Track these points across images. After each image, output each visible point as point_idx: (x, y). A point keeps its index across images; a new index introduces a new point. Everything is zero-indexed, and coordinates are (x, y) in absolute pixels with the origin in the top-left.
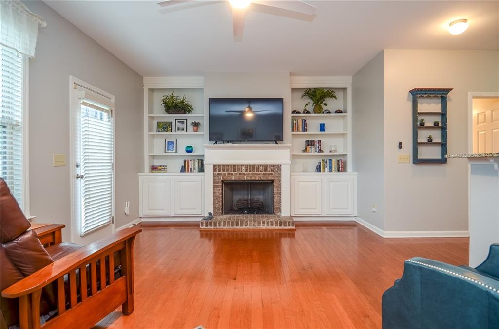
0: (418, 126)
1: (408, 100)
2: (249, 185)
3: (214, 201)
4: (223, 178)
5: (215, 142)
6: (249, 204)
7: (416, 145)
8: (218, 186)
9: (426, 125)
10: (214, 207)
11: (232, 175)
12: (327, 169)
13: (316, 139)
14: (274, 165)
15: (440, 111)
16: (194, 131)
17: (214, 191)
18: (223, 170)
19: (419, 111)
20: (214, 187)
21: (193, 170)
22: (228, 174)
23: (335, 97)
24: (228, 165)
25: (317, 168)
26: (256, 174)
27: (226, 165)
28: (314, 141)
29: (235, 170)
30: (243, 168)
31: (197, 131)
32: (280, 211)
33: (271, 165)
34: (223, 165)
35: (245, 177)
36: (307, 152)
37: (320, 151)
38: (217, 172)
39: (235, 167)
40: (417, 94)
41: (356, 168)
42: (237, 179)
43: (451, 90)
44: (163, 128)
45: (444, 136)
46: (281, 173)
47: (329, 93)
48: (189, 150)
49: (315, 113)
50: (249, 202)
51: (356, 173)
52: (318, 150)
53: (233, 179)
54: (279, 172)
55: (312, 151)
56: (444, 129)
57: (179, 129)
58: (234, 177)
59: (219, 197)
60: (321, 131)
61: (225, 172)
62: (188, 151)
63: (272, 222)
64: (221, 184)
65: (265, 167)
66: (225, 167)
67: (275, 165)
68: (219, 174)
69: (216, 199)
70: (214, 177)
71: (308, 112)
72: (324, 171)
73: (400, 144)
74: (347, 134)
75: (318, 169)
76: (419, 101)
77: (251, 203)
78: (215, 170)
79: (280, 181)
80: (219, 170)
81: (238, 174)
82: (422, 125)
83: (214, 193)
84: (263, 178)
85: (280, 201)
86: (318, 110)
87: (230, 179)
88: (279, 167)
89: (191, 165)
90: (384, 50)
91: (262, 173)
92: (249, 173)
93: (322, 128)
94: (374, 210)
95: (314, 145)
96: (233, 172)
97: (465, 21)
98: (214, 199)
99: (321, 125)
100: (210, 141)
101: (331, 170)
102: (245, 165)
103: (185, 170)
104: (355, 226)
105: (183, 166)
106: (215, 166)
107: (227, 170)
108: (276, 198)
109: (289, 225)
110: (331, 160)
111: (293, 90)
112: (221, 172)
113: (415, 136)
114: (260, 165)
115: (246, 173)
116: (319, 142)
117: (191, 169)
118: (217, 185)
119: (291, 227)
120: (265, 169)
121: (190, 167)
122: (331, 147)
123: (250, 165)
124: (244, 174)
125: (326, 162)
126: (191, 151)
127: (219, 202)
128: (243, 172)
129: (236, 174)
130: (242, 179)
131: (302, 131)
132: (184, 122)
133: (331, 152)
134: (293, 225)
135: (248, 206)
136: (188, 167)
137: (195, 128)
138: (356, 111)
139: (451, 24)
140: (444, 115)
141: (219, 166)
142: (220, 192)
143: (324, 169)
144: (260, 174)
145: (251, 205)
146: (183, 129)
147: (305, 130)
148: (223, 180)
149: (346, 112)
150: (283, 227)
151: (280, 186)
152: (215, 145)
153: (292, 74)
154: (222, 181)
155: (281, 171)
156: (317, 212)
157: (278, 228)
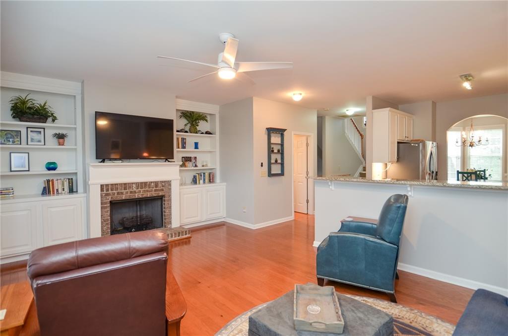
0: (271, 151)
1: (266, 133)
2: (138, 202)
3: (102, 224)
4: (112, 198)
5: (101, 160)
6: (139, 221)
7: (270, 164)
8: (106, 207)
9: (275, 152)
10: (102, 231)
11: (123, 194)
12: (201, 181)
13: (192, 155)
14: (164, 182)
15: (280, 143)
16: (60, 145)
17: (101, 213)
18: (112, 190)
19: (272, 142)
20: (102, 209)
21: (60, 191)
22: (118, 193)
23: (206, 120)
24: (117, 184)
25: (193, 181)
26: (147, 191)
27: (115, 184)
28: (191, 157)
29: (125, 189)
30: (134, 186)
31: (63, 145)
32: (170, 223)
33: (162, 182)
34: (112, 185)
35: (136, 194)
36: (185, 167)
37: (196, 166)
38: (105, 192)
39: (125, 186)
40: (270, 131)
41: (223, 179)
42: (128, 198)
43: (286, 130)
44: (7, 138)
45: (282, 159)
46: (171, 189)
47: (202, 117)
48: (51, 167)
49: (191, 133)
50: (139, 219)
51: (225, 183)
52: (194, 165)
53: (124, 198)
54: (169, 187)
55: (190, 165)
56: (282, 154)
57: (32, 140)
58: (124, 196)
59: (108, 219)
60: (195, 148)
61: (114, 192)
62: (49, 169)
63: (172, 234)
64: (109, 205)
65: (156, 184)
66: (114, 186)
67: (166, 181)
68: (107, 195)
69: (103, 221)
70: (101, 198)
71: (186, 132)
72: (199, 183)
73: (262, 163)
74: (215, 151)
75: (195, 181)
76: (272, 135)
77: (140, 220)
78: (102, 190)
79: (170, 196)
80: (107, 190)
81: (129, 192)
82: (273, 151)
83: (102, 216)
84: (154, 194)
85: (171, 214)
86: (194, 130)
87: (120, 199)
88: (169, 183)
89: (58, 185)
90: (254, 98)
91: (154, 189)
92: (140, 191)
93: (196, 146)
94: (244, 211)
95: (191, 161)
96: (123, 191)
97: (301, 94)
98: (102, 222)
99: (195, 143)
100: (97, 159)
101: (204, 182)
102: (136, 183)
103: (49, 192)
104: (224, 225)
105: (45, 188)
106: (102, 186)
107: (117, 189)
108: (167, 211)
109: (186, 234)
110: (204, 173)
111: (177, 110)
112: (110, 192)
113: (269, 158)
114: (152, 182)
115: (137, 190)
116: (195, 158)
117: (57, 190)
118: (104, 207)
119: (188, 236)
120: (156, 186)
121: (56, 188)
122: (203, 162)
123: (142, 183)
124: (135, 192)
125: (201, 176)
126: (54, 169)
127: (107, 224)
128: (135, 189)
129: (127, 193)
130: (134, 197)
131: (182, 148)
132: (40, 132)
133: (203, 166)
134: (189, 234)
135: (137, 224)
136: (53, 188)
137: (61, 140)
138: (222, 132)
139: (294, 94)
140: (282, 145)
141: (107, 185)
142: (109, 214)
143: (199, 181)
144: (151, 191)
145: (140, 222)
146: (40, 141)
147: (184, 147)
148: (112, 200)
149: (215, 134)
150: (181, 237)
151: (170, 200)
152: (102, 164)
153: (177, 97)
154: (110, 202)
155: (171, 186)
156: (198, 219)
157: (177, 238)
